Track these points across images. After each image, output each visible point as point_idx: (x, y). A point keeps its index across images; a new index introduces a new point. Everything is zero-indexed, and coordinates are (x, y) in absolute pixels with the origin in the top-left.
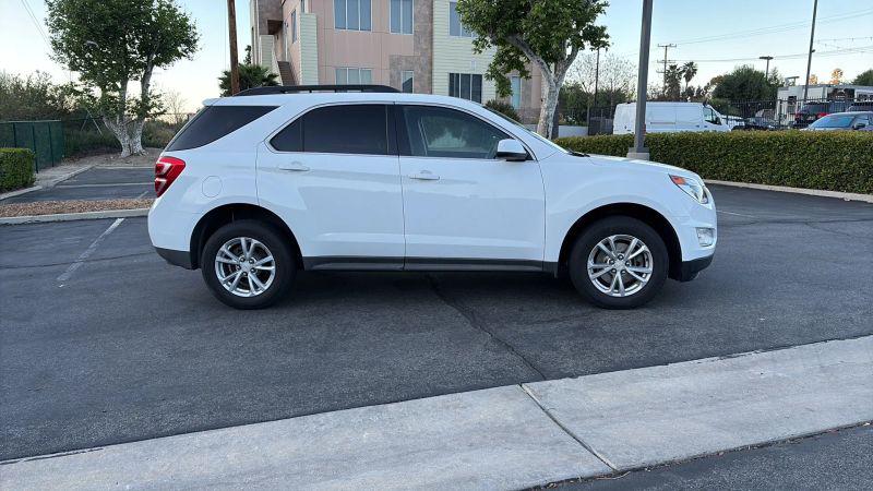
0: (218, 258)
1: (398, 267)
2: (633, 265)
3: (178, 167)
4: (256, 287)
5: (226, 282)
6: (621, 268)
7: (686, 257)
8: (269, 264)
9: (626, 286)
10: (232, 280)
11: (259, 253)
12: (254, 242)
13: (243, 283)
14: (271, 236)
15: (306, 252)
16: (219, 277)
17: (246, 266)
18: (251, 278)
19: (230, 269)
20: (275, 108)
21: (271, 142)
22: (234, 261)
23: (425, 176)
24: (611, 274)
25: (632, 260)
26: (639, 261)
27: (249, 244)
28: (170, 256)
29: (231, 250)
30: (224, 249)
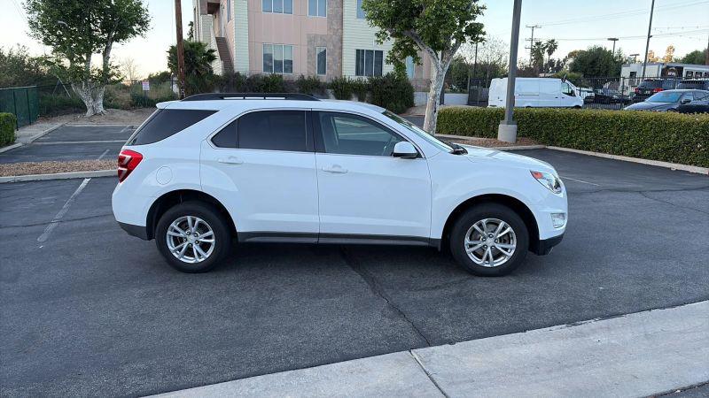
0: (169, 232)
1: (314, 240)
2: (500, 242)
3: (137, 159)
4: (199, 255)
5: (175, 251)
6: (491, 245)
7: (543, 236)
8: (209, 237)
9: (495, 258)
10: (180, 250)
11: (202, 229)
12: (198, 220)
13: (189, 252)
14: (212, 216)
15: (240, 228)
16: (170, 247)
17: (191, 239)
18: (196, 248)
19: (178, 241)
20: (215, 112)
21: (212, 140)
22: (181, 235)
23: (336, 169)
24: (483, 249)
25: (500, 238)
26: (505, 239)
27: (194, 221)
28: (131, 229)
29: (179, 226)
30: (174, 225)
